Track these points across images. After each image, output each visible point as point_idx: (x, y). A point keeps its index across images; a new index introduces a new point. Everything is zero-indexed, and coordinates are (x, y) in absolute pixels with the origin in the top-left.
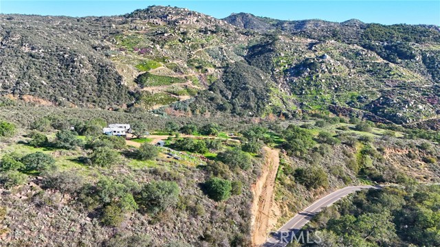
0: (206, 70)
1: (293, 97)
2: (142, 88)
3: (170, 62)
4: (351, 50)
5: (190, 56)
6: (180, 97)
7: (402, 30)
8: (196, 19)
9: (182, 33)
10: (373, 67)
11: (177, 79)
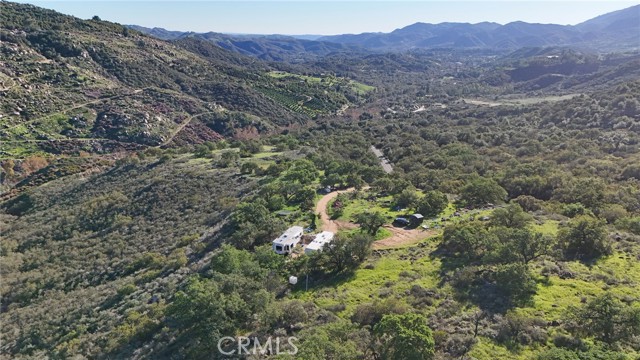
10: (46, 70)
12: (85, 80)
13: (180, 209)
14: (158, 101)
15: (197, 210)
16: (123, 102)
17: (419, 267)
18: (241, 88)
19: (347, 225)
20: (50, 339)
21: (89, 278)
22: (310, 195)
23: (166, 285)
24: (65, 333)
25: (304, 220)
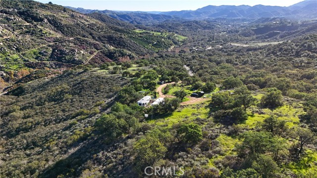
10: (27, 28)
12: (46, 33)
13: (94, 92)
14: (81, 43)
15: (102, 92)
16: (65, 44)
17: (200, 111)
18: (121, 37)
19: (170, 96)
20: (41, 143)
21: (55, 121)
22: (154, 84)
23: (91, 121)
24: (47, 140)
25: (151, 95)
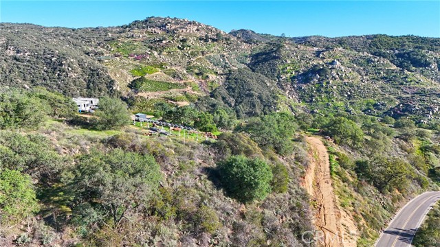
0: (207, 77)
1: (302, 105)
2: (136, 93)
3: (169, 68)
4: (361, 57)
5: (189, 63)
6: (178, 103)
7: (411, 40)
8: (196, 28)
9: (181, 41)
10: (387, 74)
11: (176, 85)
16: (426, 98)
